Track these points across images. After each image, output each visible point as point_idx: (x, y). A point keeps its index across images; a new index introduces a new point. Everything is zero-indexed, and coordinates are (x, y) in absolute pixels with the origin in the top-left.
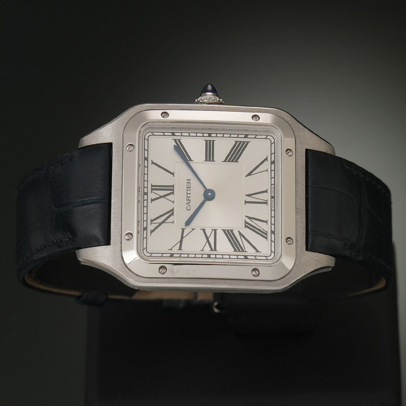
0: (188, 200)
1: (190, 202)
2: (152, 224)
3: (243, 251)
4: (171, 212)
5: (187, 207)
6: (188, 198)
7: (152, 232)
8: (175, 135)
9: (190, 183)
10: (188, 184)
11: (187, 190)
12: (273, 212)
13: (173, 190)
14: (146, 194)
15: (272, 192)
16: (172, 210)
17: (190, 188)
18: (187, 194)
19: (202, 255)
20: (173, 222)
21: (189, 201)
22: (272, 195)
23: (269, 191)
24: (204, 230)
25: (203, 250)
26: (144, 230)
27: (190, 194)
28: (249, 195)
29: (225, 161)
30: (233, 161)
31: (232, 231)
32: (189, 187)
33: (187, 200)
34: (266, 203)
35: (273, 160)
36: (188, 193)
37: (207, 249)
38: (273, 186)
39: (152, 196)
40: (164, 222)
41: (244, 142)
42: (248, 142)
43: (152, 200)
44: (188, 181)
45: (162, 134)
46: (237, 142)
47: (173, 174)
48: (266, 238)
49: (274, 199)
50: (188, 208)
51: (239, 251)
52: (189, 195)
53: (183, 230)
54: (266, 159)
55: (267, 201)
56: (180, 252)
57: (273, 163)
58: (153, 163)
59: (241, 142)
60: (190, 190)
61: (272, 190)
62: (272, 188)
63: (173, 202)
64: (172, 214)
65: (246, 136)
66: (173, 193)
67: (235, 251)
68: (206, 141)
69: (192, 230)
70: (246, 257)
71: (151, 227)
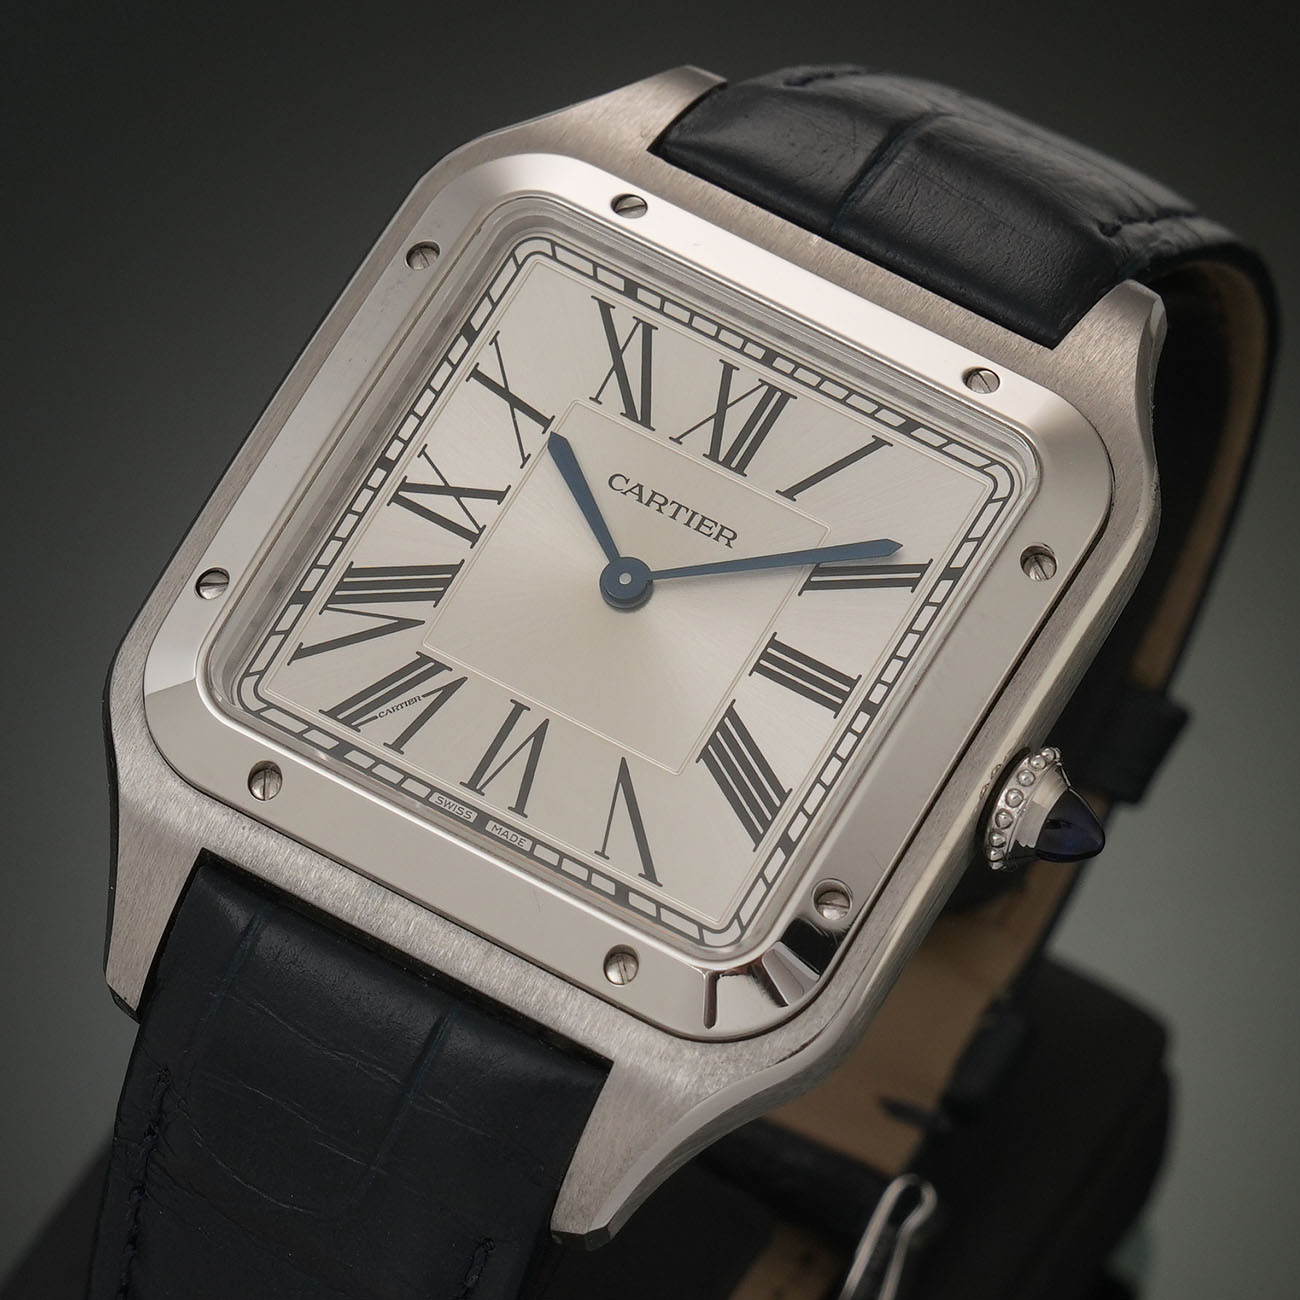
0: (652, 496)
1: (640, 500)
2: (636, 322)
3: (333, 599)
4: (640, 412)
5: (627, 481)
6: (662, 501)
7: (605, 308)
8: (943, 577)
9: (717, 539)
10: (716, 531)
11: (694, 514)
12: (423, 792)
13: (726, 463)
14: (769, 359)
15: (504, 829)
16: (646, 421)
17: (697, 529)
18: (680, 506)
19: (406, 443)
20: (596, 400)
21: (645, 500)
22: (491, 824)
23: (514, 819)
24: (499, 496)
25: (423, 452)
26: (627, 281)
27: (674, 517)
28: (539, 735)
29: (731, 713)
30: (713, 740)
31: (437, 597)
32: (702, 528)
33: (654, 493)
34: (472, 785)
35: (633, 899)
36: (683, 510)
37: (417, 471)
38: (527, 845)
39: (749, 375)
40: (619, 368)
41: (766, 825)
42: (757, 838)
43: (728, 369)
44: (731, 535)
45: (977, 533)
46: (783, 795)
47: (790, 494)
48: (332, 714)
49: (471, 820)
50: (618, 483)
51: (341, 585)
52: (669, 509)
53: (545, 422)
54: (650, 874)
55: (480, 792)
56: (465, 368)
57: (622, 892)
58: (878, 443)
59: (775, 811)
60: (688, 524)
61: (511, 833)
62: (520, 837)
63: (678, 440)
64: (630, 413)
65: (786, 844)
66: (713, 455)
67: (351, 571)
68: (852, 683)
69: (523, 454)
70: (303, 598)
71: (625, 313)
